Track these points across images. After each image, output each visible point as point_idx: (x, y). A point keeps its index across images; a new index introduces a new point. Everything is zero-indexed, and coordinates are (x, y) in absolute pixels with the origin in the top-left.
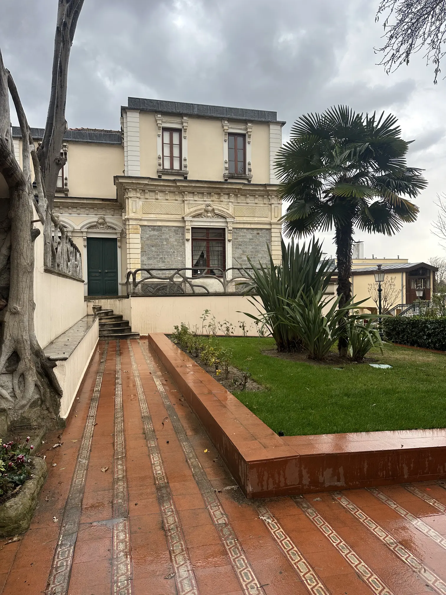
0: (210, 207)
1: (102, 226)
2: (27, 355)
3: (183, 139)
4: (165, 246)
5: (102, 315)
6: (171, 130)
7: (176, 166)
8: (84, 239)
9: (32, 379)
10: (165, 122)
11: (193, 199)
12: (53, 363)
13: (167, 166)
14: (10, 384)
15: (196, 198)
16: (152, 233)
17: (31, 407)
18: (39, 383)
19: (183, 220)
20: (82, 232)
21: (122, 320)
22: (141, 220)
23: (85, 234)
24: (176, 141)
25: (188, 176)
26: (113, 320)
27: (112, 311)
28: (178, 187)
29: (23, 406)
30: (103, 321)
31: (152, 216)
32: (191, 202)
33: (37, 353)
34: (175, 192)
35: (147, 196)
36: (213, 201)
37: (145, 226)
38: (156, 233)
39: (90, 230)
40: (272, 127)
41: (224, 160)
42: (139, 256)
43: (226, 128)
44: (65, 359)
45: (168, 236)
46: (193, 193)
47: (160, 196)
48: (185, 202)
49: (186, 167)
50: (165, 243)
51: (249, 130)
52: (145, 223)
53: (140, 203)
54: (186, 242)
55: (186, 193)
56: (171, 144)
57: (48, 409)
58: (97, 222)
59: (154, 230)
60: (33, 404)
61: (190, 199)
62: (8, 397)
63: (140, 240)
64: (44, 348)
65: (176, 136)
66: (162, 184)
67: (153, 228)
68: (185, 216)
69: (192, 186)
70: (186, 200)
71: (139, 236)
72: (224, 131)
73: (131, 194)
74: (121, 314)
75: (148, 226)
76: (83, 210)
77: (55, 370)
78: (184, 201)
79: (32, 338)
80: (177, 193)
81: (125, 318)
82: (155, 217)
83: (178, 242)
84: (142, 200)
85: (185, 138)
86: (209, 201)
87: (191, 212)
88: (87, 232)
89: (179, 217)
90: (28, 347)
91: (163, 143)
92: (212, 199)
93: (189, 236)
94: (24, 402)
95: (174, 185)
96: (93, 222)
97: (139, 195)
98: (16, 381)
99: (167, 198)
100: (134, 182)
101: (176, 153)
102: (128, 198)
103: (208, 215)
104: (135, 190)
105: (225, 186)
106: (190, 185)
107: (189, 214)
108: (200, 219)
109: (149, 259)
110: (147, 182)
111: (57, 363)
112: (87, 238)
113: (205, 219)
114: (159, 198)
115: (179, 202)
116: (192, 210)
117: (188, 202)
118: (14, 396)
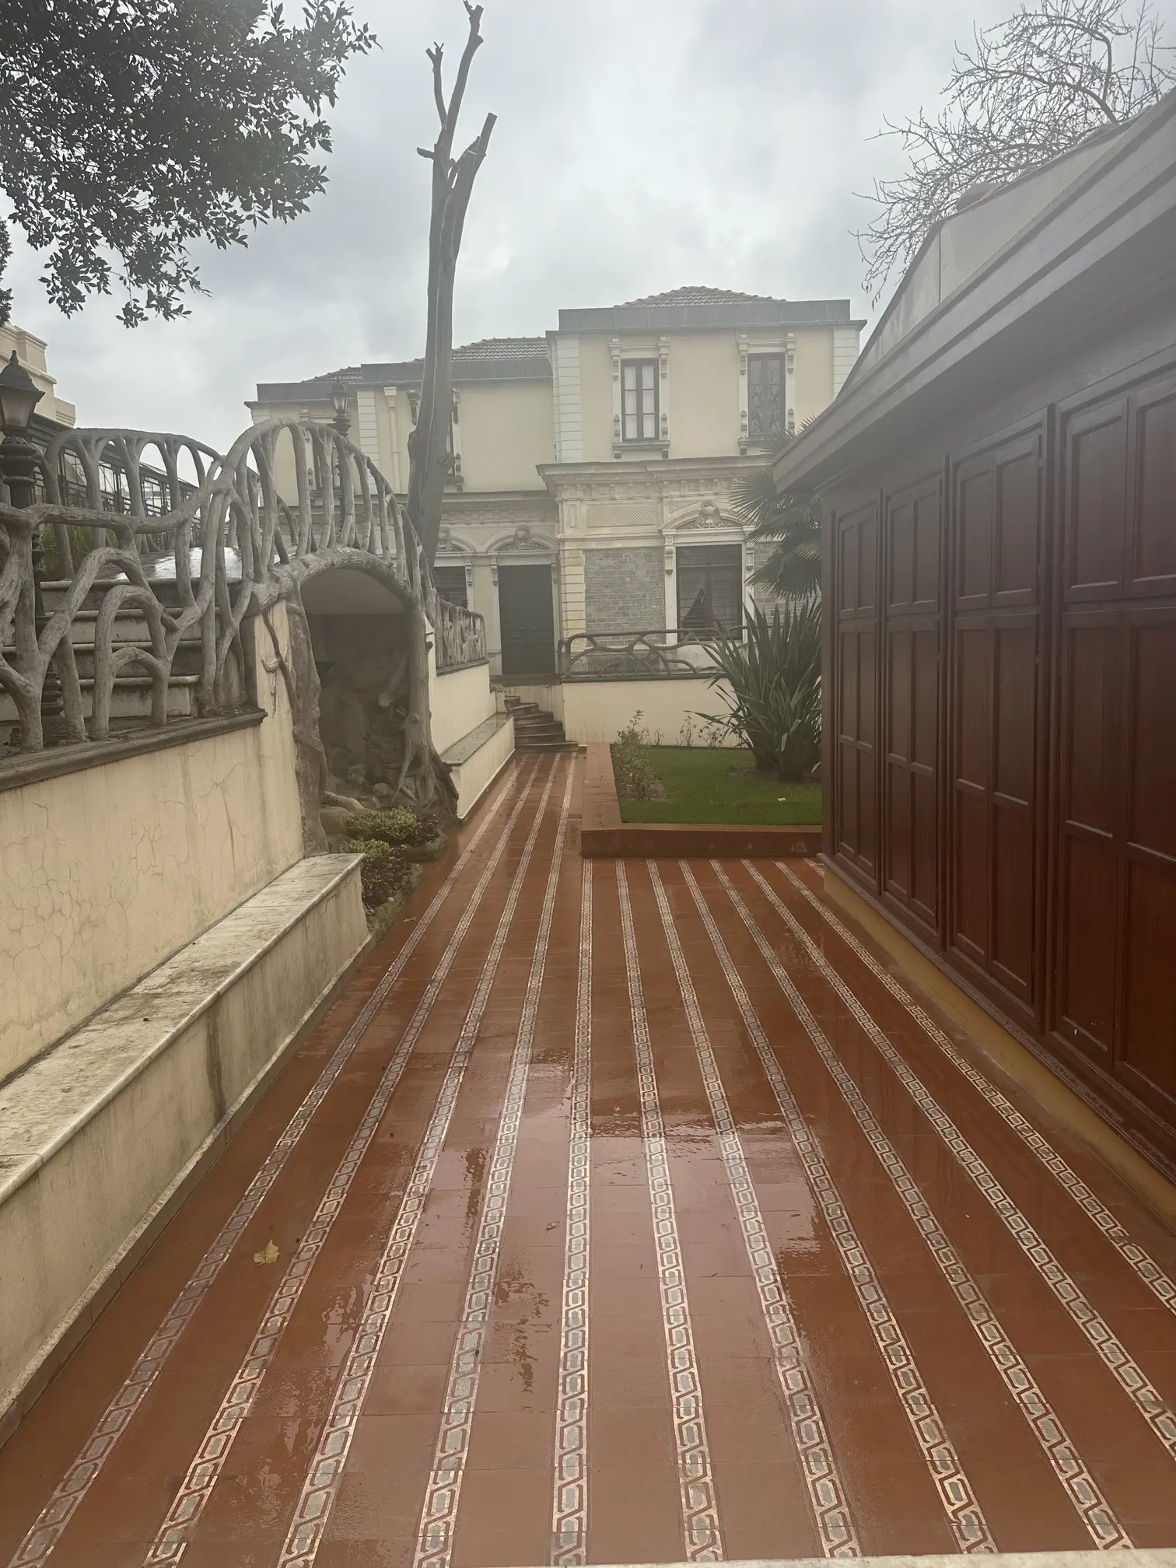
0: (710, 508)
1: (523, 544)
2: (427, 759)
3: (660, 379)
4: (629, 586)
5: (519, 713)
6: (638, 364)
7: (649, 432)
8: (493, 570)
9: (432, 782)
10: (625, 351)
11: (678, 493)
12: (449, 768)
13: (631, 433)
14: (413, 786)
15: (685, 491)
16: (605, 562)
17: (432, 806)
18: (437, 785)
19: (660, 536)
20: (489, 557)
21: (552, 721)
22: (584, 540)
23: (493, 562)
24: (648, 382)
25: (670, 450)
26: (538, 720)
27: (537, 706)
28: (651, 473)
29: (426, 806)
30: (520, 722)
31: (605, 531)
32: (675, 499)
33: (435, 758)
34: (645, 483)
35: (595, 495)
36: (716, 494)
37: (593, 550)
38: (611, 562)
39: (502, 553)
40: (837, 334)
41: (741, 410)
42: (583, 606)
43: (743, 347)
44: (460, 765)
45: (633, 566)
46: (679, 481)
47: (619, 493)
48: (664, 500)
49: (665, 433)
50: (628, 580)
51: (789, 346)
52: (593, 546)
53: (584, 508)
54: (666, 576)
55: (665, 483)
56: (639, 391)
57: (446, 809)
58: (515, 537)
59: (607, 556)
60: (434, 805)
61: (672, 493)
62: (412, 796)
63: (583, 577)
64: (442, 755)
65: (648, 374)
66: (621, 471)
67: (607, 553)
68: (665, 527)
69: (675, 470)
70: (666, 497)
71: (581, 570)
72: (739, 352)
73: (566, 495)
74: (550, 710)
75: (598, 550)
76: (489, 515)
77: (452, 776)
78: (661, 499)
79: (430, 744)
80: (649, 484)
81: (557, 717)
82: (609, 532)
83: (652, 577)
84: (586, 503)
85: (664, 376)
86: (708, 495)
87: (675, 520)
88: (497, 557)
89: (653, 529)
90: (427, 752)
91: (623, 391)
92: (715, 490)
93: (671, 564)
94: (426, 802)
95: (643, 471)
96: (508, 537)
97: (580, 495)
98: (418, 783)
99: (630, 495)
100: (570, 472)
101: (648, 406)
102: (562, 502)
103: (707, 522)
104: (574, 485)
105: (740, 465)
106: (672, 468)
107: (671, 523)
108: (694, 531)
109: (599, 610)
110: (593, 471)
111: (453, 768)
112: (498, 567)
113: (701, 530)
114: (617, 496)
115: (654, 501)
116: (676, 515)
117: (669, 500)
118: (417, 797)
